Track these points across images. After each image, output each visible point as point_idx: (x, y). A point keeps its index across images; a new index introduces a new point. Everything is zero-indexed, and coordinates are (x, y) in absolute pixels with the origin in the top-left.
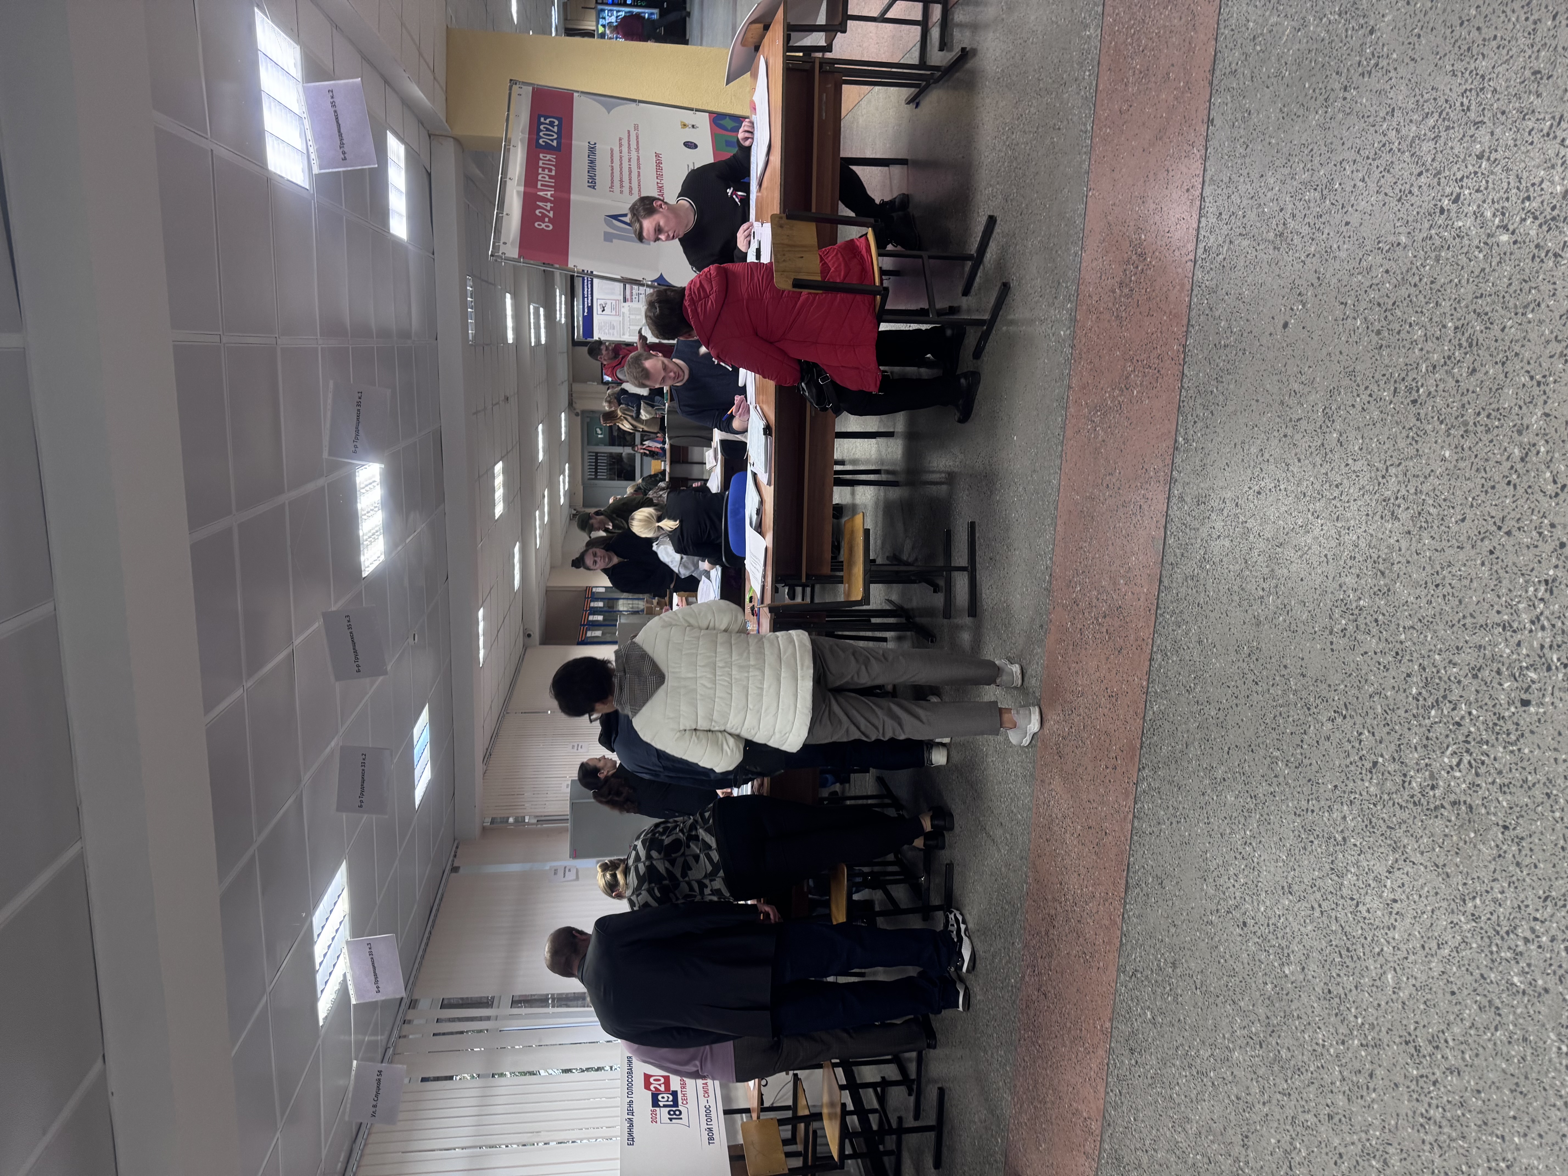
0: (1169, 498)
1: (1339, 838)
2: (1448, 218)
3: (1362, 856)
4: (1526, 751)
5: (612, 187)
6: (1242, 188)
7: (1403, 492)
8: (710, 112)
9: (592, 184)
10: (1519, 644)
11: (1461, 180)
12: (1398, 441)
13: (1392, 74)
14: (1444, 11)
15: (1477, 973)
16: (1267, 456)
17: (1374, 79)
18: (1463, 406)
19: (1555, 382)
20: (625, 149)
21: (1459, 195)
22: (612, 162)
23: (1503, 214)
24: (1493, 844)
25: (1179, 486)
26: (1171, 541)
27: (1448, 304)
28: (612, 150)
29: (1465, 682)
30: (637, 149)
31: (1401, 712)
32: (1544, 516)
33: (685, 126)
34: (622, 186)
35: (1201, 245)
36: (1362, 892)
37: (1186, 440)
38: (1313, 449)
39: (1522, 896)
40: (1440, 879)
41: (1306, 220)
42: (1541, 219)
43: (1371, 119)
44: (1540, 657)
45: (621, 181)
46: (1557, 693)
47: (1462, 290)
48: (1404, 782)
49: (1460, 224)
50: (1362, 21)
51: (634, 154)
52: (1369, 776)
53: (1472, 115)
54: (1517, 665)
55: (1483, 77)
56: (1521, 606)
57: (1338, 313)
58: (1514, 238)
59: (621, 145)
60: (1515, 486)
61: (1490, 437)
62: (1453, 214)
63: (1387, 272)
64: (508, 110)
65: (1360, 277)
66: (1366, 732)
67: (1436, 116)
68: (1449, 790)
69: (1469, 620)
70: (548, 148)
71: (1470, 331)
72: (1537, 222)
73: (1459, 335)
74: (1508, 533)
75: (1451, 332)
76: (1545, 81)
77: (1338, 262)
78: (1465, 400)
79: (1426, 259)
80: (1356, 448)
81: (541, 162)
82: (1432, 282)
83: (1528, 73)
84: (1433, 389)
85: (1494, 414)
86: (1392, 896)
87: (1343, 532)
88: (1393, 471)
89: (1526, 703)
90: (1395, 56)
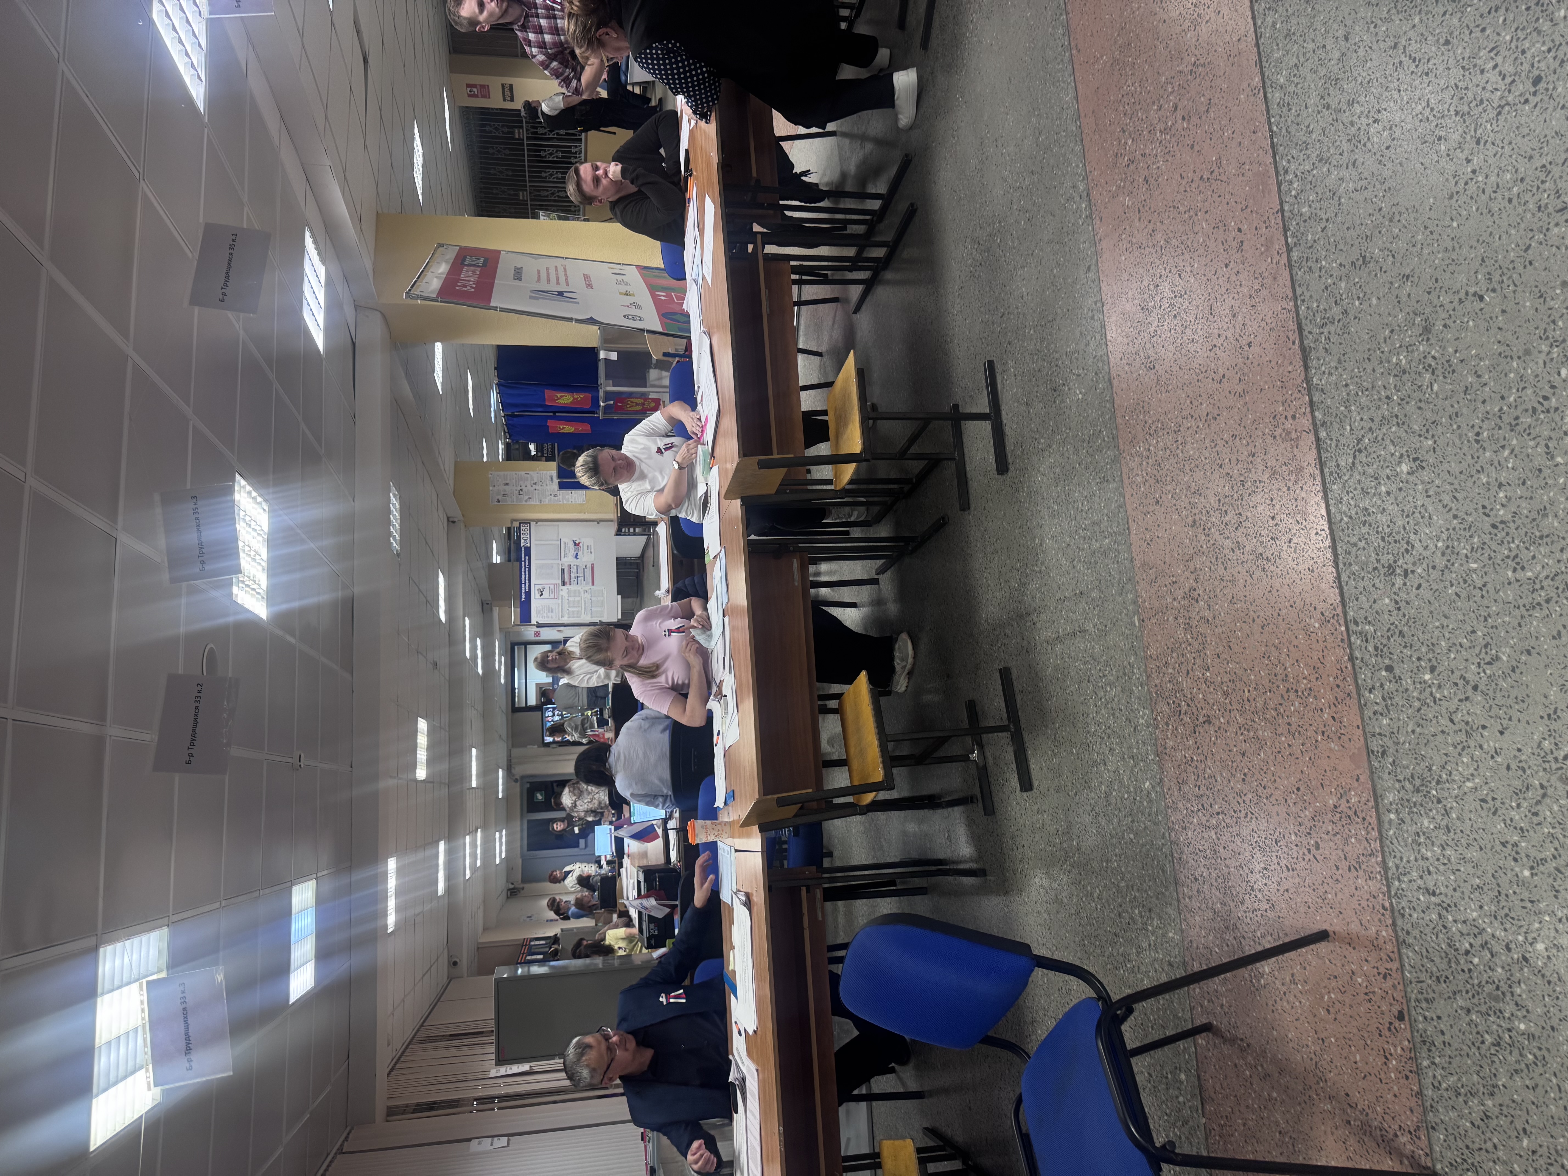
28: (539, 272)
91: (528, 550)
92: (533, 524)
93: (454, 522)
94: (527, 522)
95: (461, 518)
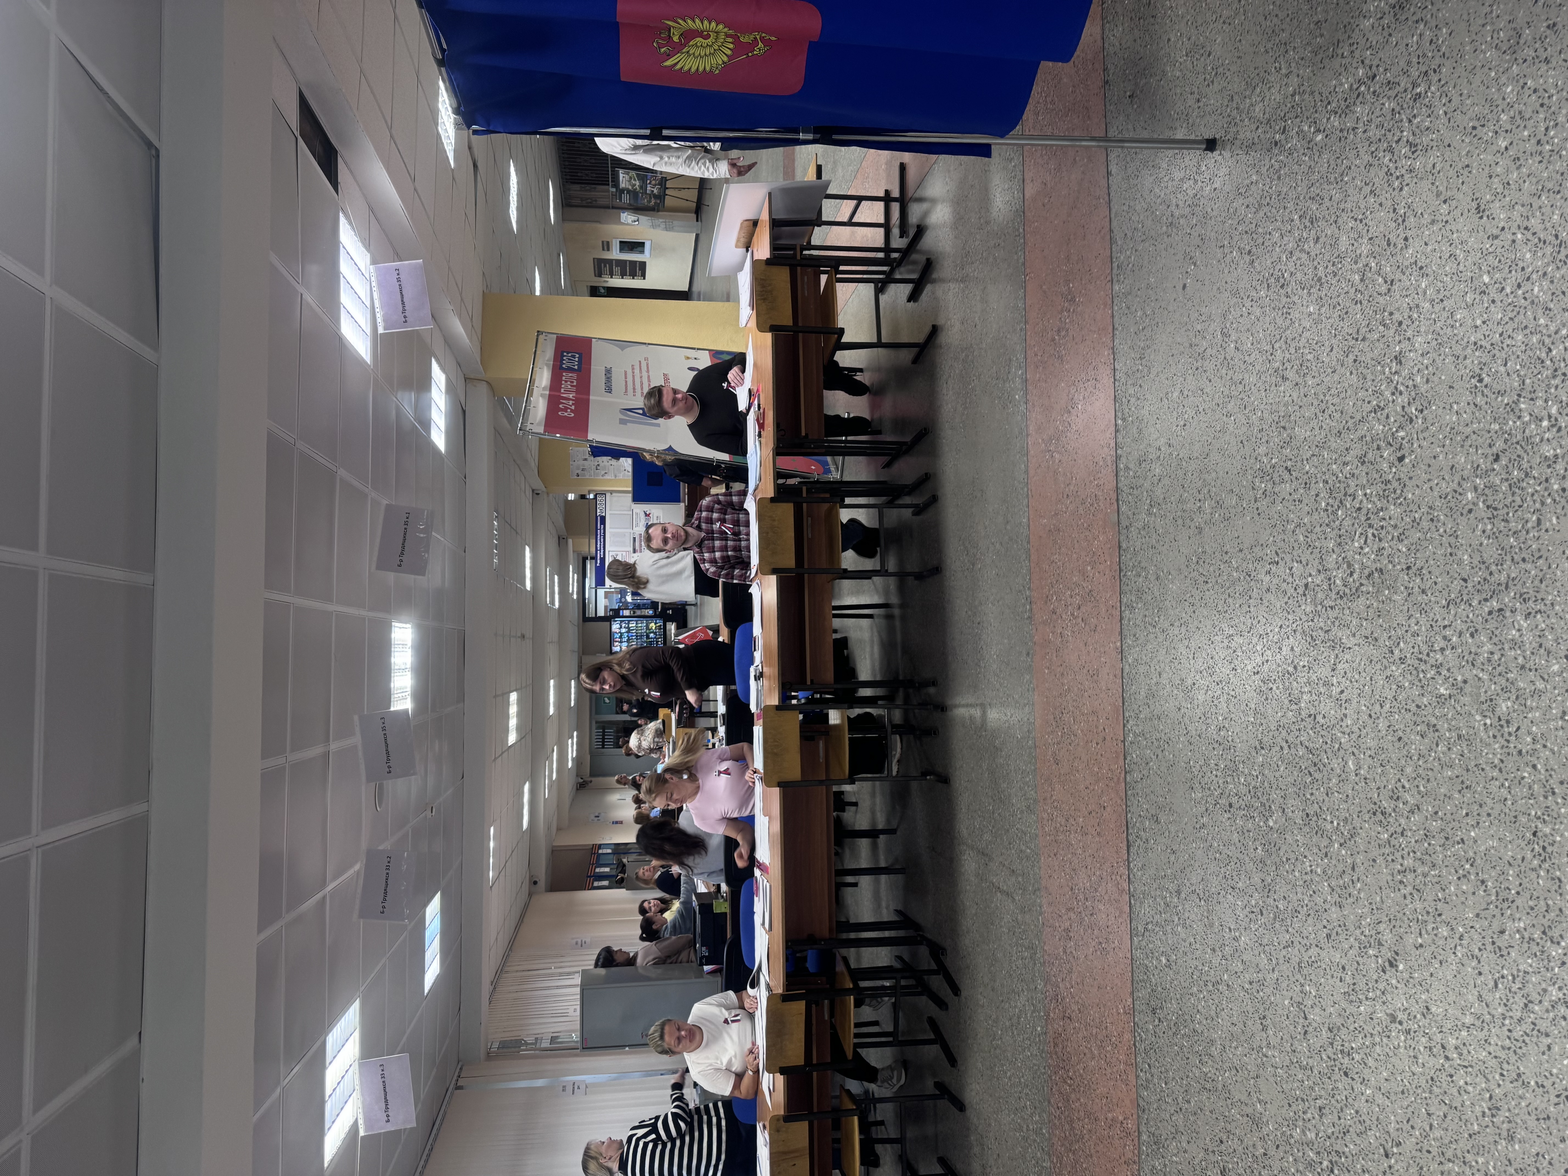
0: (1117, 475)
1: (1291, 669)
2: (1282, 146)
3: (1311, 671)
4: (1410, 496)
5: (626, 391)
6: (1138, 208)
7: (1288, 356)
8: (710, 350)
9: (609, 390)
10: (1387, 417)
11: (1285, 116)
12: (1277, 321)
13: (1228, 74)
14: (1253, 16)
15: (1413, 708)
16: (1186, 393)
17: (1216, 84)
18: (1316, 268)
19: (1371, 213)
20: (637, 371)
21: (1285, 127)
22: (626, 378)
23: (1315, 122)
24: (1402, 588)
25: (1124, 460)
26: (1123, 508)
27: (1292, 203)
28: (626, 373)
29: (1356, 472)
30: (648, 371)
31: (1318, 529)
32: (1384, 311)
33: (688, 358)
34: (634, 392)
35: (1115, 265)
36: (1316, 703)
37: (1124, 419)
38: (1219, 364)
39: (1432, 615)
40: (1371, 647)
41: (1187, 203)
42: (1340, 111)
43: (1219, 111)
44: (1404, 416)
45: (634, 389)
46: (1421, 437)
47: (1300, 189)
48: (1330, 585)
49: (1289, 145)
50: (1202, 51)
51: (645, 374)
52: (1304, 598)
53: (1284, 71)
54: (1390, 433)
55: (1285, 44)
56: (1383, 387)
57: (1220, 255)
58: (1325, 134)
59: (633, 369)
60: (1361, 303)
61: (1337, 278)
62: (1284, 142)
63: (1248, 206)
64: (536, 347)
65: (1230, 222)
66: (1296, 564)
67: (1260, 85)
68: (1363, 567)
69: (1351, 422)
70: (570, 370)
71: (1310, 213)
72: (1338, 115)
73: (1303, 220)
74: (1364, 339)
75: (1298, 222)
76: (1324, 24)
77: (1213, 220)
78: (1316, 263)
79: (1271, 182)
80: (1249, 345)
81: (564, 378)
82: (1279, 195)
83: (1312, 26)
84: (1292, 270)
85: (1336, 260)
86: (1339, 690)
87: (1250, 415)
88: (1277, 346)
89: (1401, 459)
90: (1227, 62)
91: (603, 519)
92: (608, 495)
93: (538, 494)
94: (604, 494)
95: (544, 489)
